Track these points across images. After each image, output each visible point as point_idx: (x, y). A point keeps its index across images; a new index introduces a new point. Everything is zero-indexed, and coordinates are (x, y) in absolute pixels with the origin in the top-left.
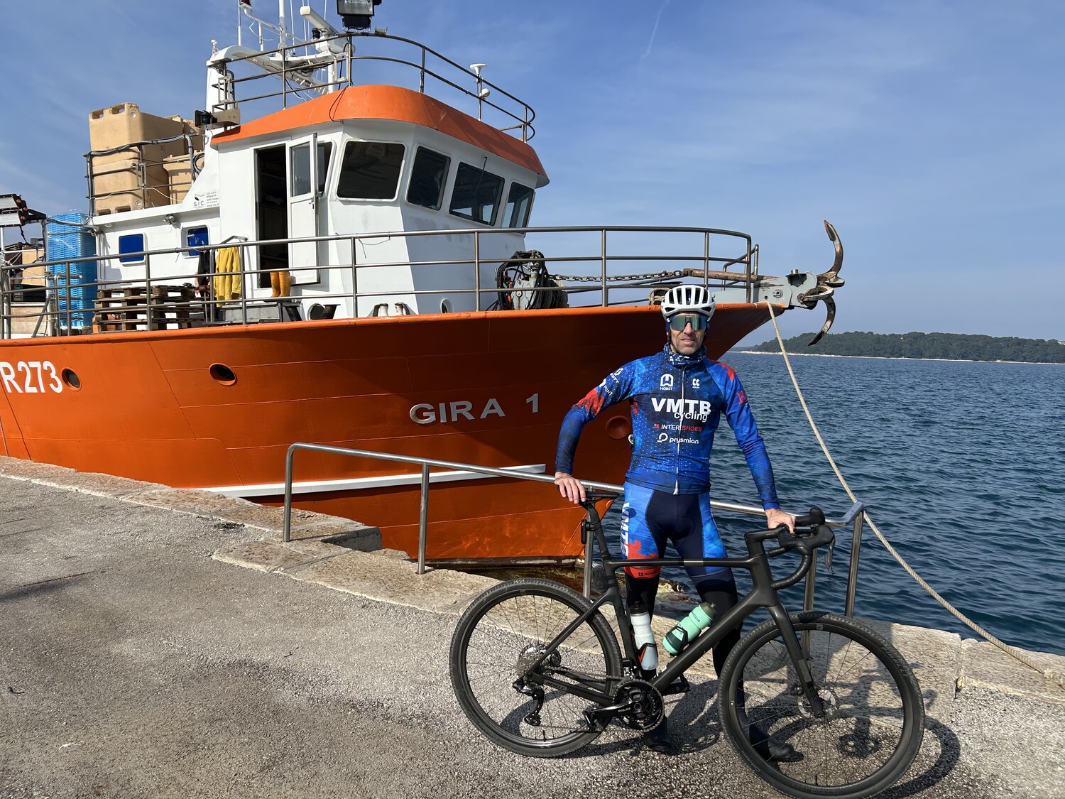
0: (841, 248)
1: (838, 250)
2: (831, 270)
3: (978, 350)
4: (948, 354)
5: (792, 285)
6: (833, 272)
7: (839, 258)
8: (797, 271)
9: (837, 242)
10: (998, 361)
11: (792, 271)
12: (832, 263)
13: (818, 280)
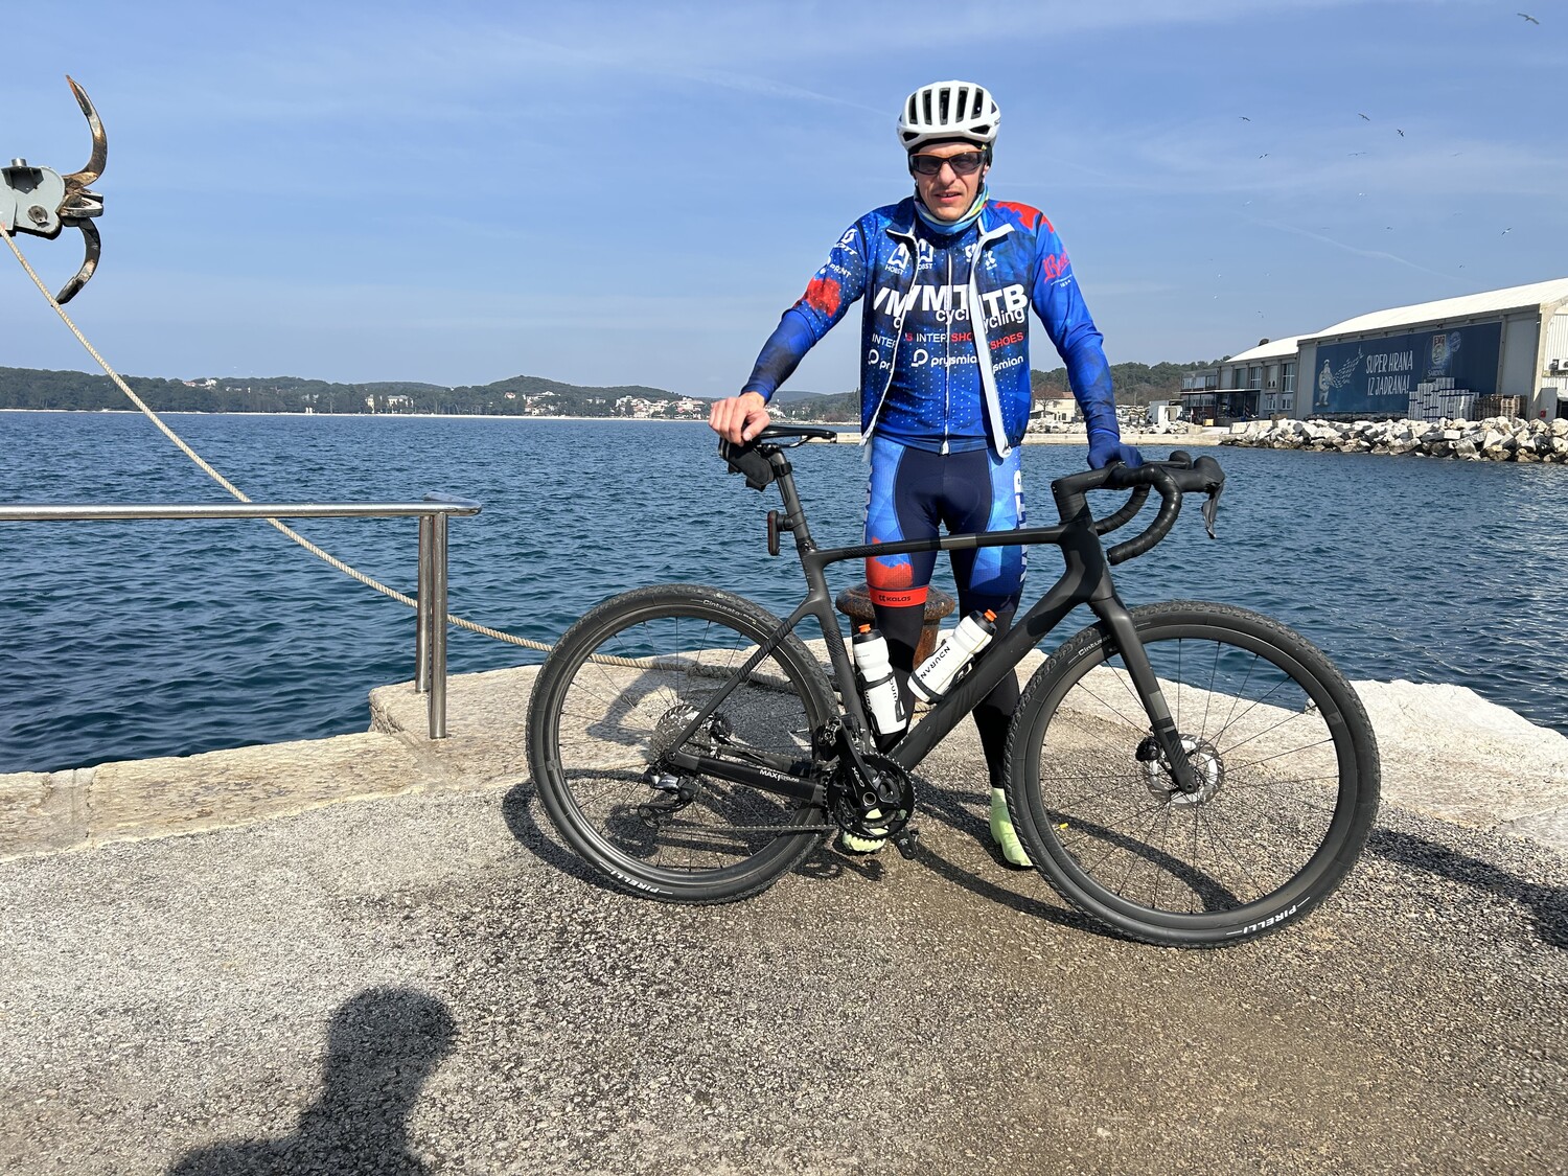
0: (103, 130)
1: (98, 133)
2: (87, 170)
3: (72, 394)
4: (27, 402)
5: (14, 188)
6: (91, 174)
7: (101, 149)
8: (24, 161)
9: (94, 119)
10: (105, 411)
11: (14, 162)
12: (87, 156)
13: (66, 186)
